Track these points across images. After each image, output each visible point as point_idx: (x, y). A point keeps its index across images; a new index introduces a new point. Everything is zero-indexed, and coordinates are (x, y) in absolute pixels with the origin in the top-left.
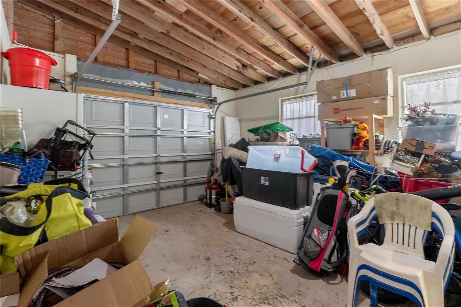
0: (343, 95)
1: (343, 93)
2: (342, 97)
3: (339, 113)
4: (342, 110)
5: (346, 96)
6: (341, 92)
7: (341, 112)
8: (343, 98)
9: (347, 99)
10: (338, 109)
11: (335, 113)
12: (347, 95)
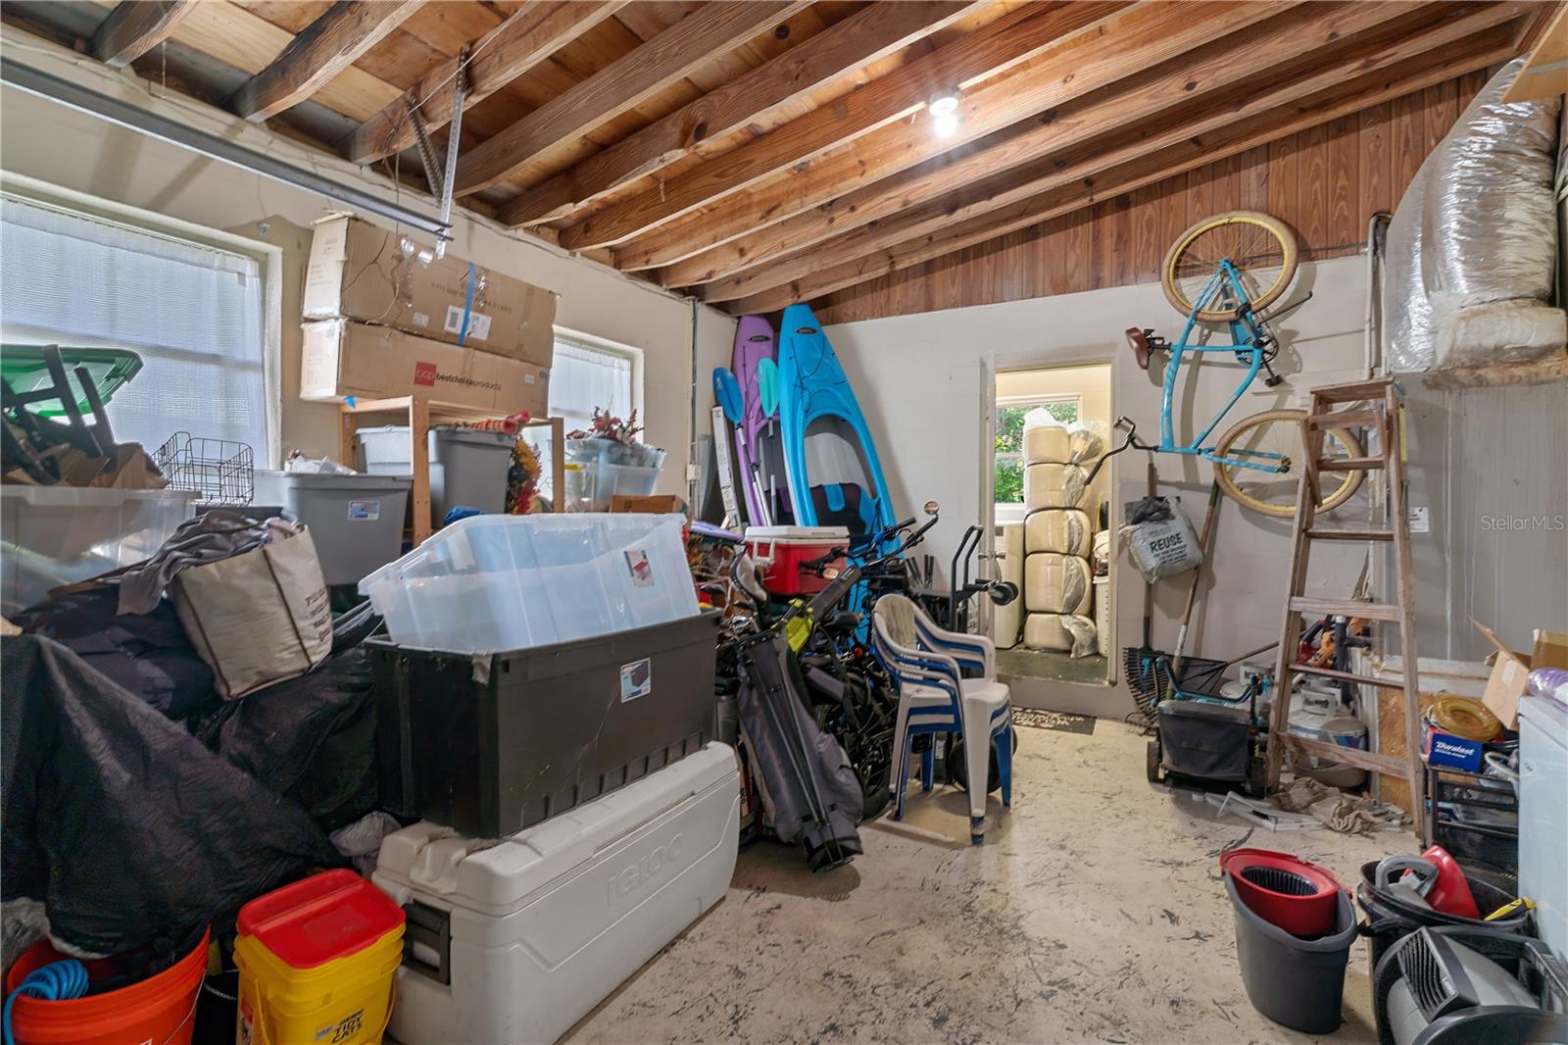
0: (453, 324)
1: (455, 316)
2: (447, 328)
3: (431, 383)
4: (442, 378)
5: (458, 330)
6: (451, 309)
7: (437, 382)
8: (449, 334)
9: (457, 341)
10: (432, 368)
11: (419, 381)
12: (464, 328)
